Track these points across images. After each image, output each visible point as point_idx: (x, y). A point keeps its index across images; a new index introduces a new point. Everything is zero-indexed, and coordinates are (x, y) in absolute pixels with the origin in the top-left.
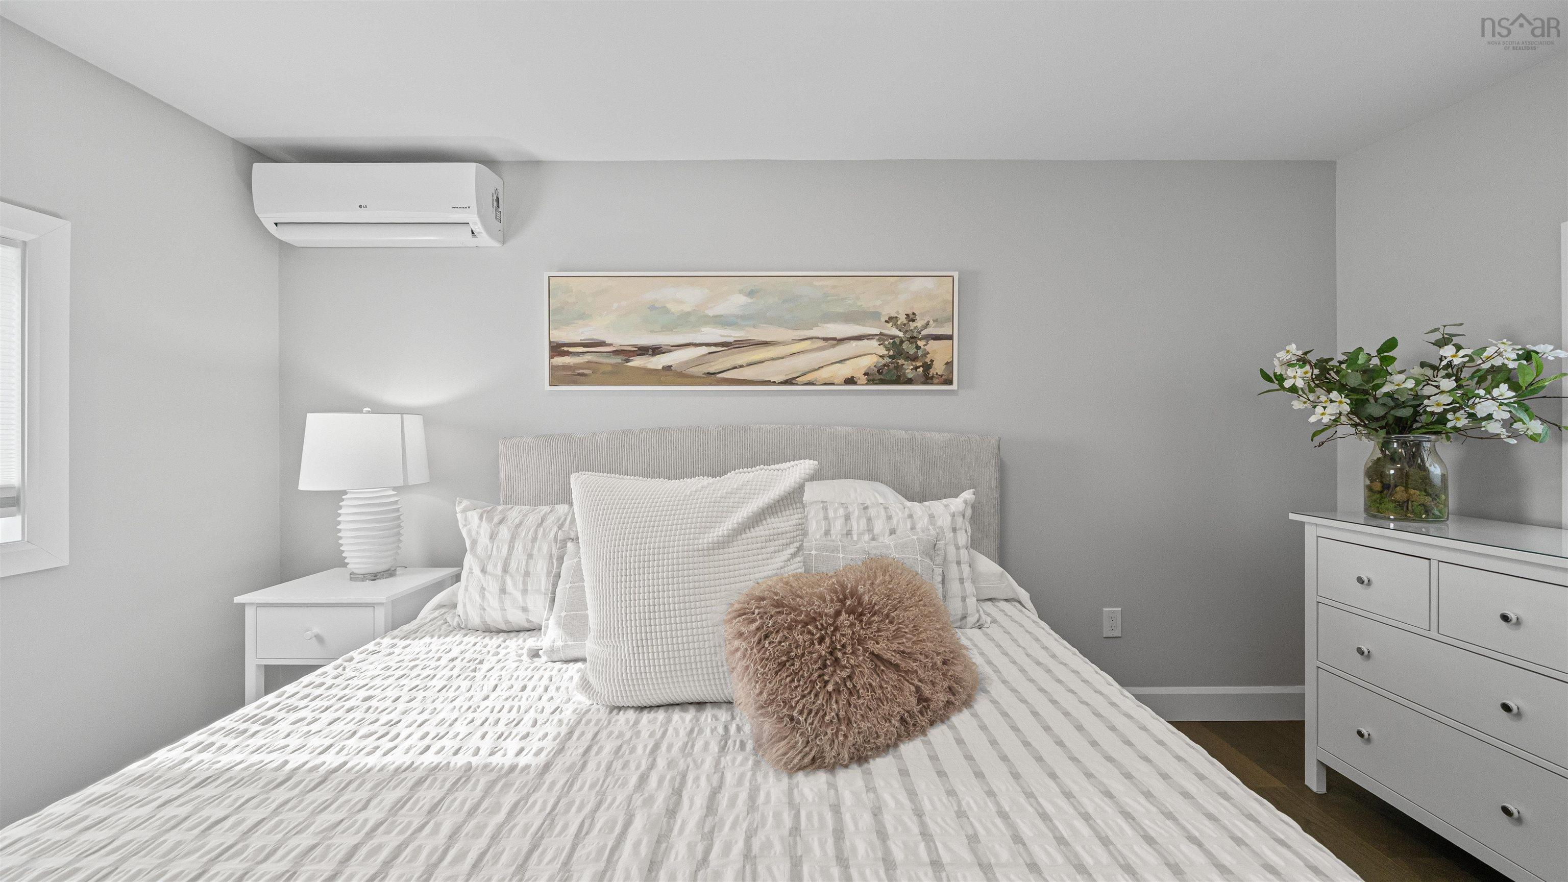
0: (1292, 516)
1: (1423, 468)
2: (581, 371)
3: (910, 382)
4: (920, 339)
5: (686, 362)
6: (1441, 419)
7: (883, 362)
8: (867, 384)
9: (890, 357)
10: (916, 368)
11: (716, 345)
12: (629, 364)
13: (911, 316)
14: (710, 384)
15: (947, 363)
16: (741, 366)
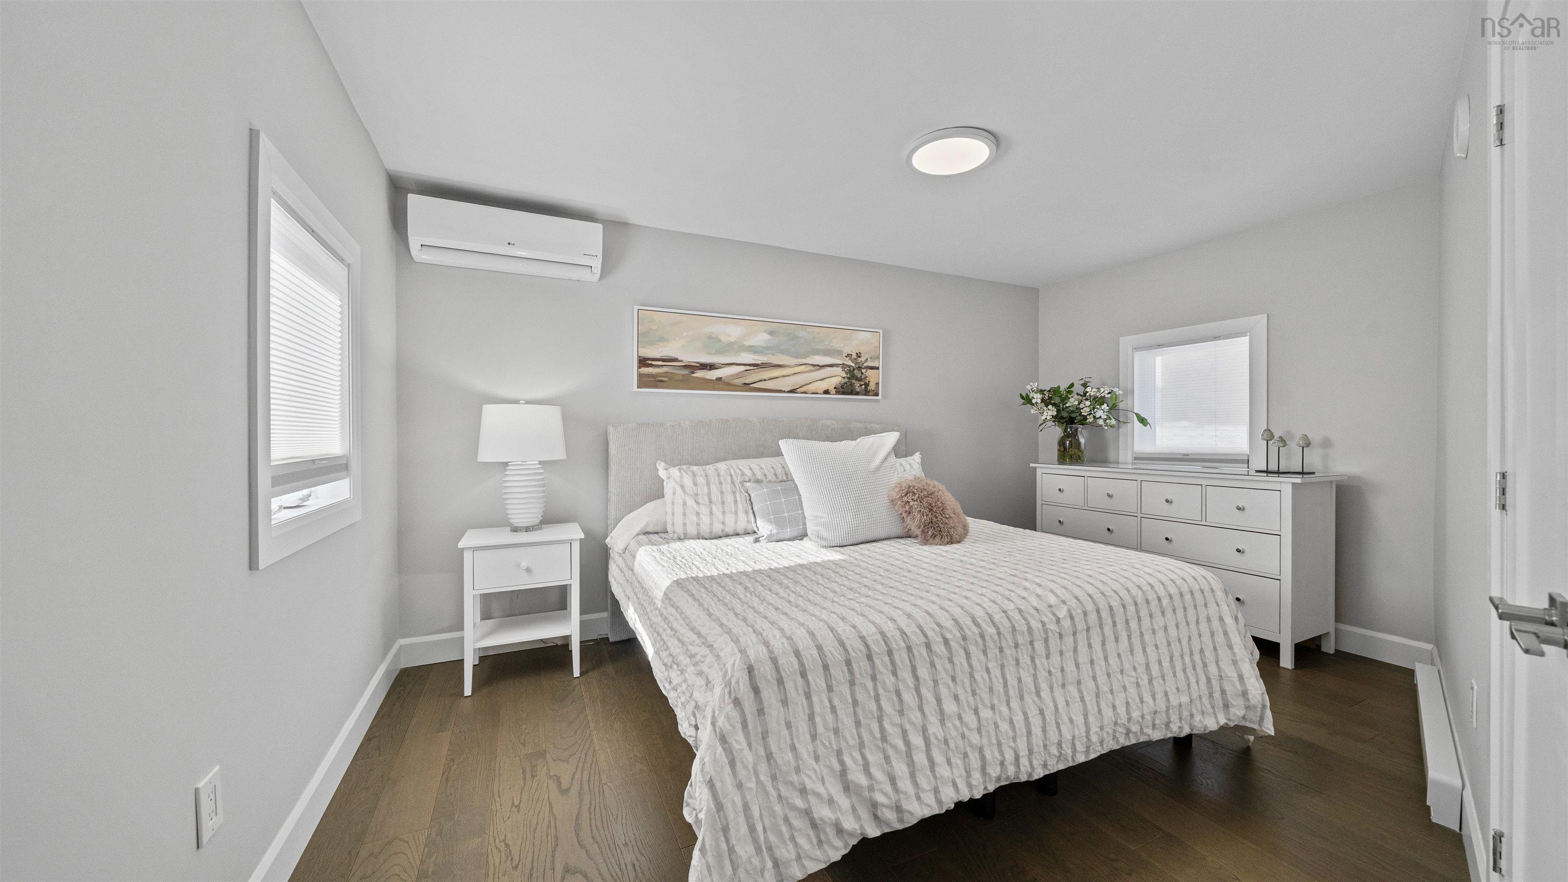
0: (1032, 465)
1: (1078, 440)
2: (661, 378)
3: (857, 394)
4: (863, 369)
5: (731, 376)
6: (1085, 418)
7: (844, 381)
8: (835, 394)
9: (848, 378)
10: (861, 385)
11: (750, 365)
12: (694, 375)
13: (859, 354)
14: (746, 391)
15: (876, 383)
16: (765, 380)
